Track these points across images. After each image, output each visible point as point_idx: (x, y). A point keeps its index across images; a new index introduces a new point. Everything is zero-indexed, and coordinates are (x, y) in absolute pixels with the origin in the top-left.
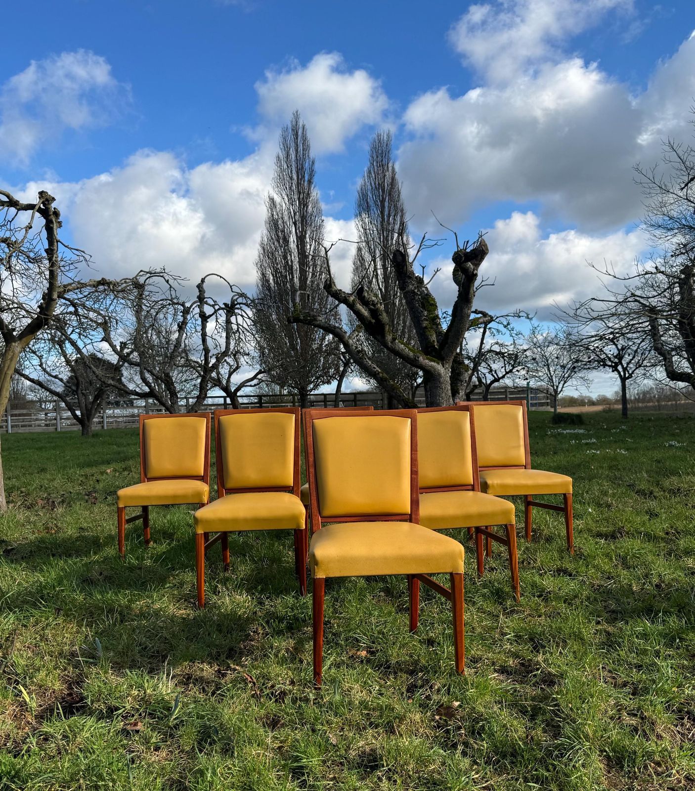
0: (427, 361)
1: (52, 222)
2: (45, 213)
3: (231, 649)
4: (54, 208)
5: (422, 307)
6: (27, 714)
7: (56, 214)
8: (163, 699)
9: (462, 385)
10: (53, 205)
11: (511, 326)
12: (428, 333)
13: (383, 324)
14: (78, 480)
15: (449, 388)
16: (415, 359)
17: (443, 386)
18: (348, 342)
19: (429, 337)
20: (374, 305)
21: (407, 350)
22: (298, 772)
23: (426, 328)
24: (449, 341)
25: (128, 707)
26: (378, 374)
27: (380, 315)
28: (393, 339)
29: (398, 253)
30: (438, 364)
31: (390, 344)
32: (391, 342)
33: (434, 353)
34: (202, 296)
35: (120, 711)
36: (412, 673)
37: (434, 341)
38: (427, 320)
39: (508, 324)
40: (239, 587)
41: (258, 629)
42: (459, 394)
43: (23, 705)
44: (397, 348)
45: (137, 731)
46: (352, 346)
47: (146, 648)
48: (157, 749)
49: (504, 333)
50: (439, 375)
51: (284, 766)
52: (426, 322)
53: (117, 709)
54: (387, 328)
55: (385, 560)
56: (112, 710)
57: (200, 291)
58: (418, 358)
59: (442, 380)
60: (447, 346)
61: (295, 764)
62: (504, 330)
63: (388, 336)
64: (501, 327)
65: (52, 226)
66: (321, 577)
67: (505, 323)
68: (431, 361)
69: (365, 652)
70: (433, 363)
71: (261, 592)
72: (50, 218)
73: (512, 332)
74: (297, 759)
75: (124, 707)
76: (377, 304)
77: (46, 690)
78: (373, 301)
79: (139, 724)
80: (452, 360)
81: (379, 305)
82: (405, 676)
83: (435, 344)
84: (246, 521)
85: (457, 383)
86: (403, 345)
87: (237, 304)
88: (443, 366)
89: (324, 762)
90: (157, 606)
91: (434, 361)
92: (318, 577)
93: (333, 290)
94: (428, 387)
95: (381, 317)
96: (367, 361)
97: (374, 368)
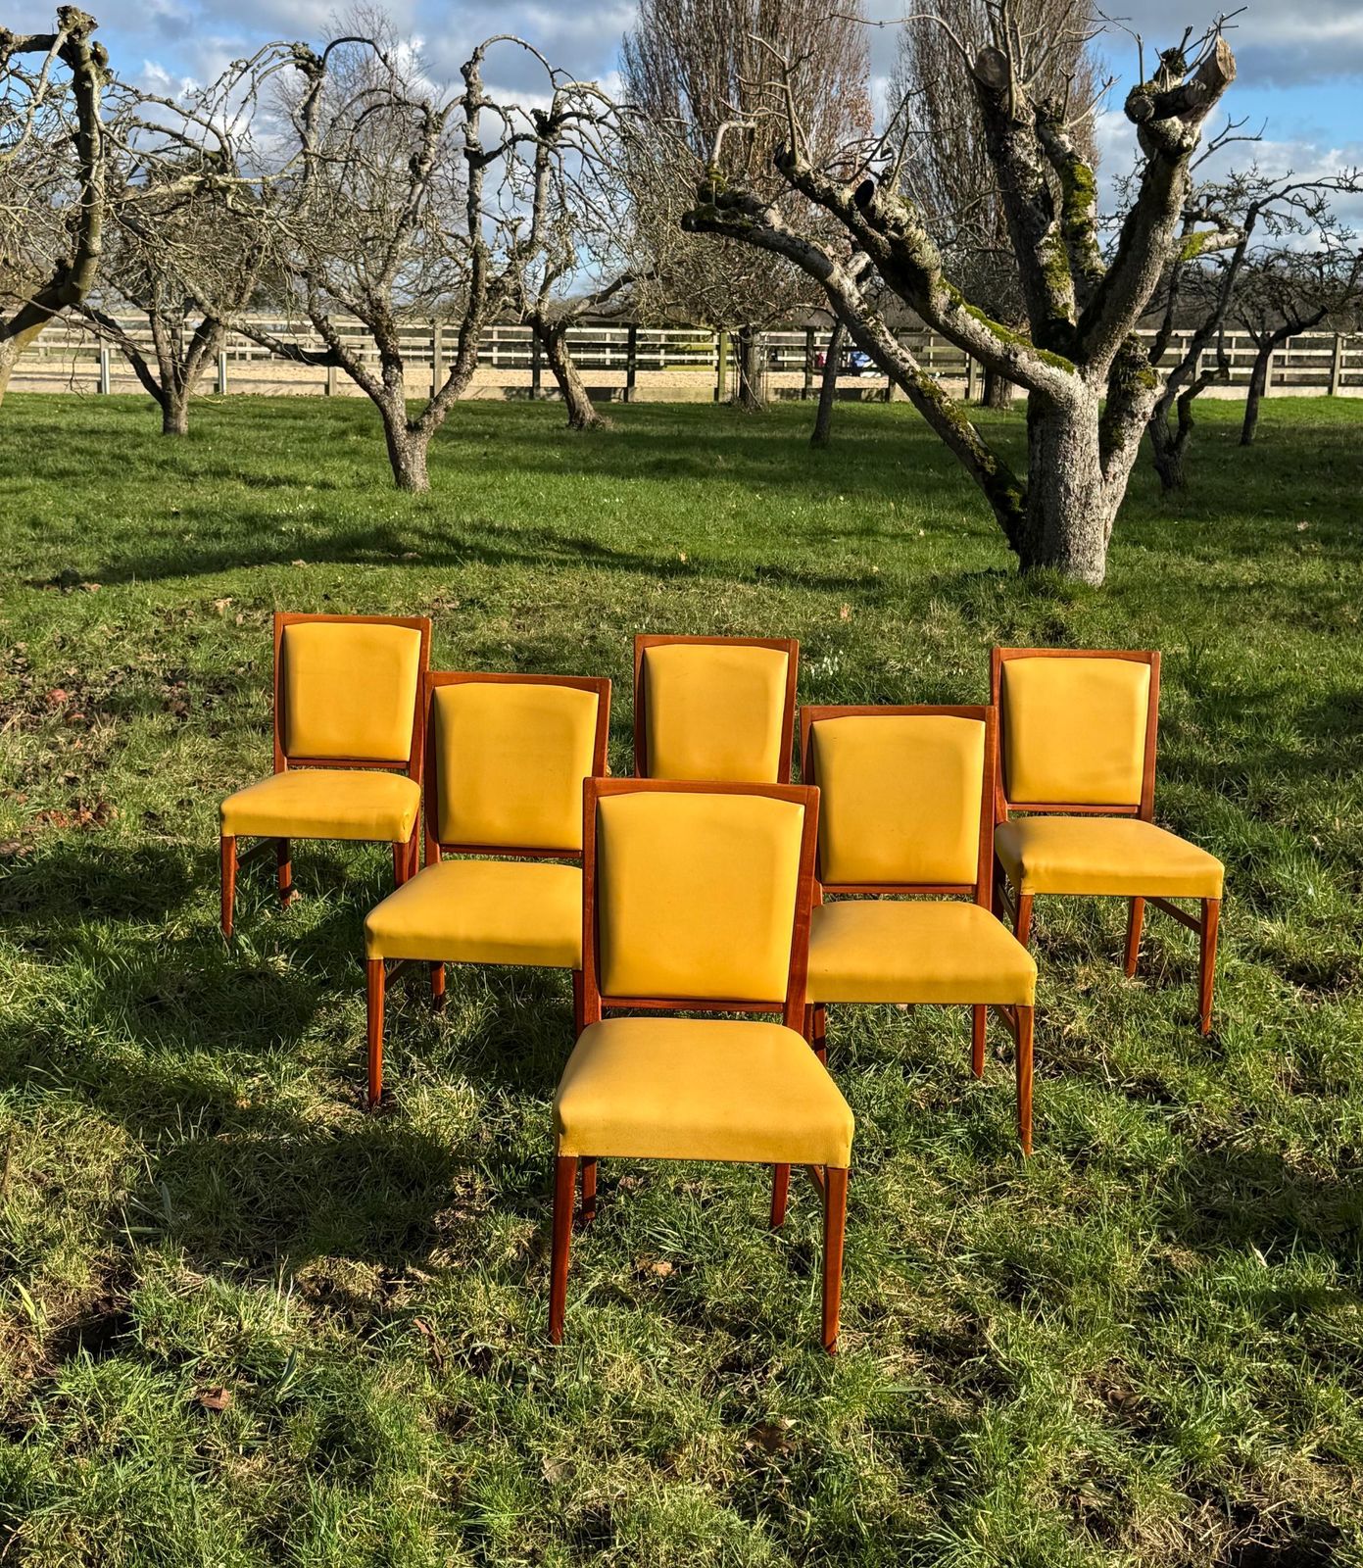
0: (1040, 364)
1: (87, 76)
2: (71, 54)
3: (413, 1229)
4: (95, 44)
5: (1043, 210)
6: (30, 1338)
7: (97, 57)
8: (271, 1345)
9: (1132, 425)
10: (92, 39)
11: (1328, 212)
12: (1052, 283)
13: (926, 269)
14: (149, 625)
15: (1096, 436)
16: (1008, 357)
17: (1078, 431)
18: (840, 285)
19: (1056, 293)
20: (898, 229)
21: (988, 332)
22: (474, 1535)
23: (1048, 267)
24: (1105, 314)
25: (208, 1354)
26: (913, 378)
27: (914, 251)
28: (950, 302)
29: (990, 57)
30: (1070, 371)
31: (942, 316)
32: (947, 313)
33: (1062, 340)
34: (473, 100)
35: (194, 1361)
36: (740, 1331)
37: (1066, 306)
38: (1054, 247)
39: (1320, 207)
40: (452, 1065)
41: (472, 1183)
42: (1122, 450)
43: (22, 1320)
44: (961, 328)
45: (217, 1411)
46: (851, 296)
47: (256, 1200)
48: (249, 1452)
49: (1305, 228)
50: (1071, 402)
51: (452, 1522)
52: (1050, 252)
53: (189, 1356)
54: (937, 276)
55: (696, 1134)
56: (180, 1356)
57: (469, 85)
58: (1016, 355)
59: (1075, 414)
60: (1098, 324)
61: (472, 1521)
62: (1307, 222)
63: (940, 296)
64: (1299, 213)
65: (88, 85)
66: (570, 1155)
67: (1312, 204)
68: (1051, 363)
69: (670, 1265)
70: (1055, 371)
71: (497, 1084)
72: (84, 68)
73: (1327, 230)
74: (475, 1513)
75: (201, 1353)
76: (907, 225)
77: (65, 1288)
78: (896, 219)
79: (225, 1392)
80: (1108, 362)
81: (913, 228)
82: (724, 1336)
83: (1070, 313)
84: (470, 943)
85: (1120, 420)
86: (977, 321)
87: (569, 115)
88: (1084, 379)
89: (521, 1520)
90: (288, 1092)
91: (1060, 365)
92: (564, 1154)
93: (800, 169)
94: (1037, 430)
95: (918, 255)
96: (886, 341)
97: (904, 360)
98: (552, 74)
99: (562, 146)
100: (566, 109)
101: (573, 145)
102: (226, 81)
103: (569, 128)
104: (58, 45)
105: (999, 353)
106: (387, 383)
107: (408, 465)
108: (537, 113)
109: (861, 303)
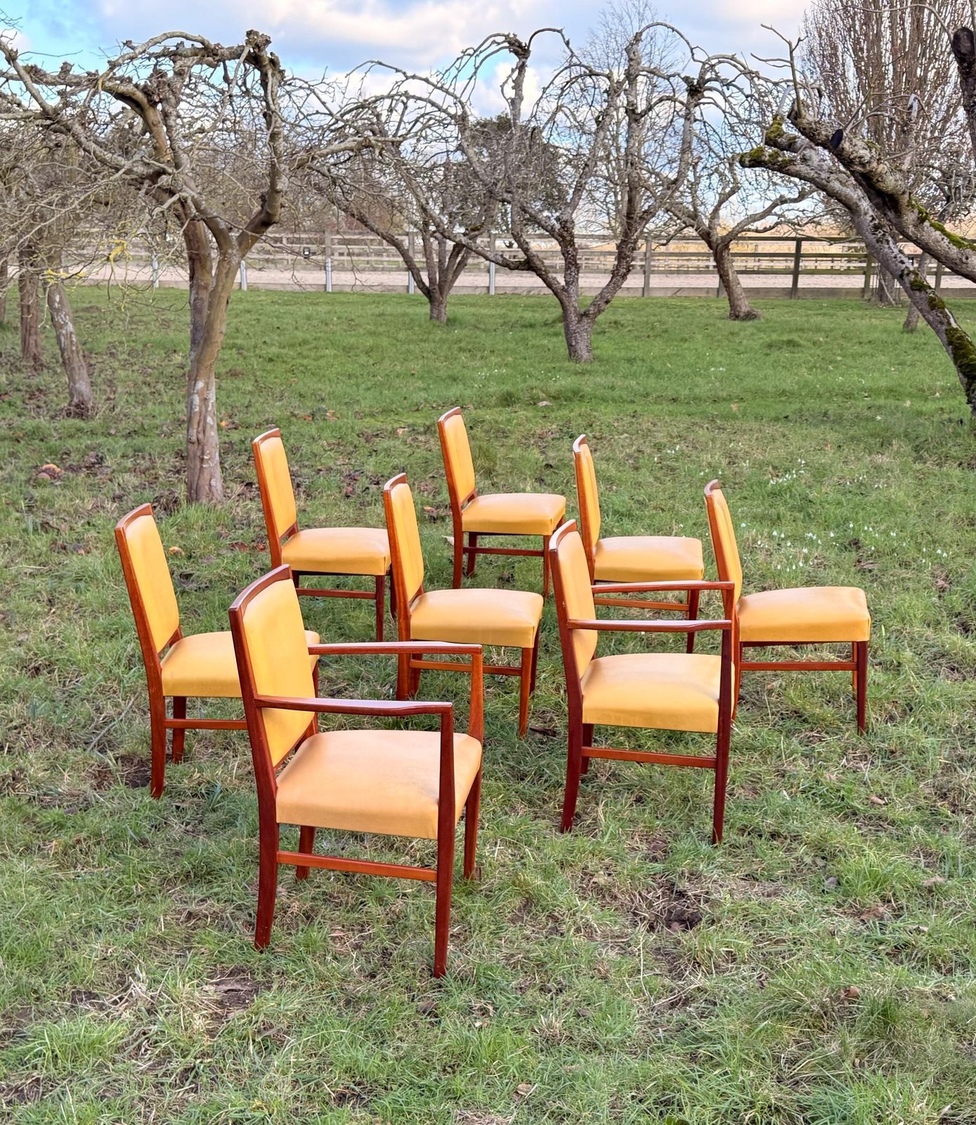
1: (267, 76)
2: (255, 59)
4: (271, 54)
7: (274, 63)
10: (268, 50)
16: (961, 259)
20: (863, 165)
21: (946, 241)
26: (908, 275)
27: (878, 181)
28: (918, 219)
31: (911, 229)
32: (914, 226)
34: (632, 72)
44: (926, 238)
46: (866, 214)
54: (905, 199)
57: (631, 59)
58: (967, 259)
63: (910, 214)
65: (267, 80)
72: (266, 68)
76: (870, 162)
78: (861, 157)
81: (874, 164)
86: (938, 232)
87: (709, 80)
93: (805, 121)
95: (882, 184)
96: (890, 248)
97: (902, 262)
98: (692, 49)
99: (704, 104)
100: (708, 76)
101: (715, 104)
102: (457, 65)
103: (710, 89)
104: (244, 55)
105: (955, 256)
106: (567, 283)
107: (577, 343)
108: (686, 79)
109: (873, 219)
